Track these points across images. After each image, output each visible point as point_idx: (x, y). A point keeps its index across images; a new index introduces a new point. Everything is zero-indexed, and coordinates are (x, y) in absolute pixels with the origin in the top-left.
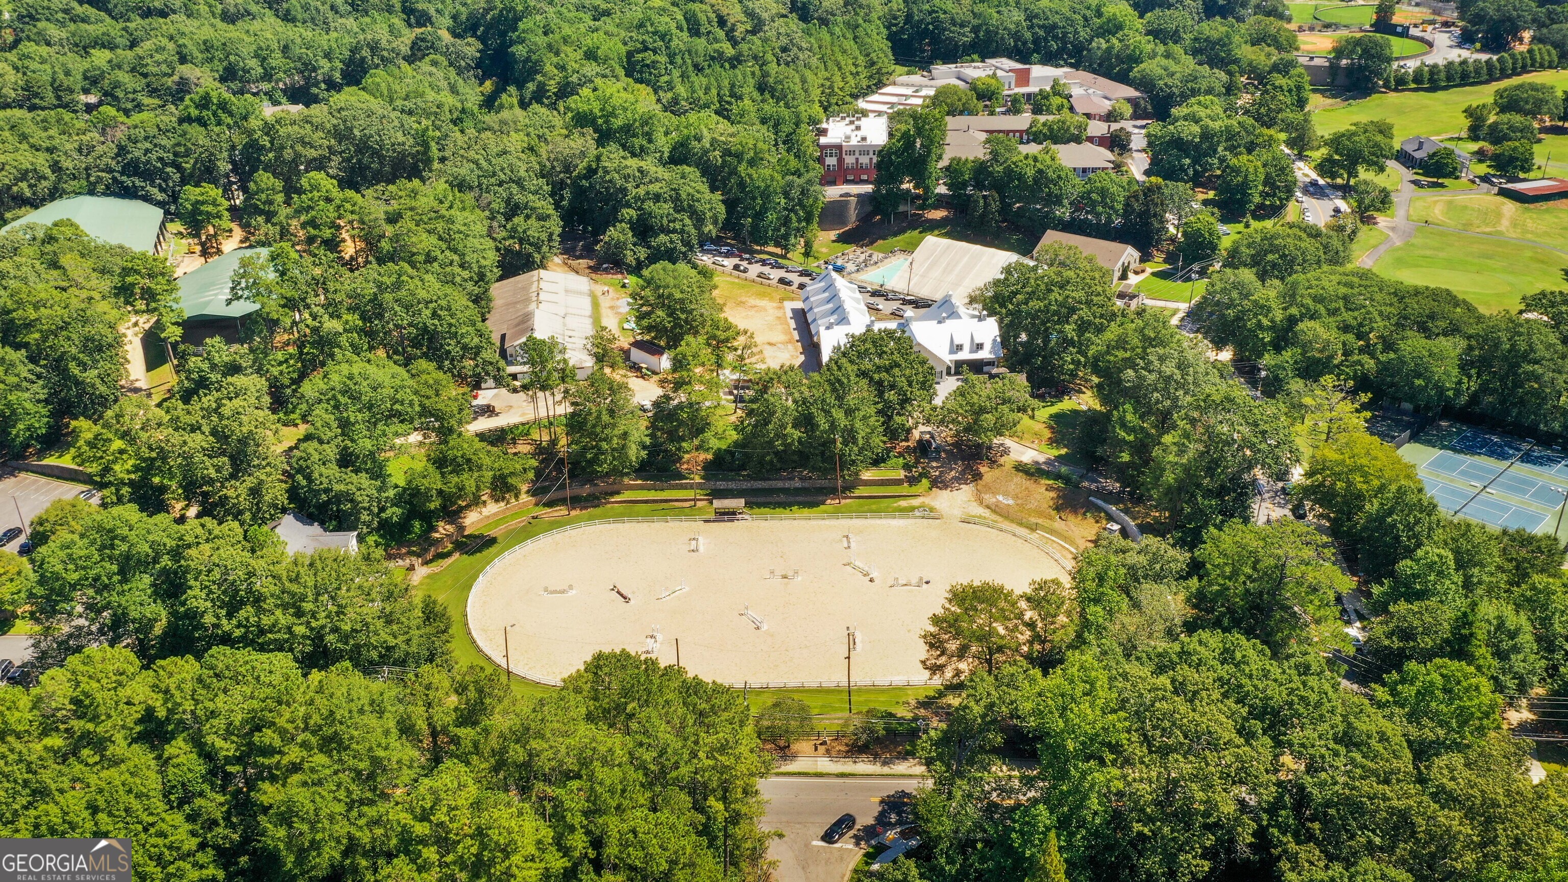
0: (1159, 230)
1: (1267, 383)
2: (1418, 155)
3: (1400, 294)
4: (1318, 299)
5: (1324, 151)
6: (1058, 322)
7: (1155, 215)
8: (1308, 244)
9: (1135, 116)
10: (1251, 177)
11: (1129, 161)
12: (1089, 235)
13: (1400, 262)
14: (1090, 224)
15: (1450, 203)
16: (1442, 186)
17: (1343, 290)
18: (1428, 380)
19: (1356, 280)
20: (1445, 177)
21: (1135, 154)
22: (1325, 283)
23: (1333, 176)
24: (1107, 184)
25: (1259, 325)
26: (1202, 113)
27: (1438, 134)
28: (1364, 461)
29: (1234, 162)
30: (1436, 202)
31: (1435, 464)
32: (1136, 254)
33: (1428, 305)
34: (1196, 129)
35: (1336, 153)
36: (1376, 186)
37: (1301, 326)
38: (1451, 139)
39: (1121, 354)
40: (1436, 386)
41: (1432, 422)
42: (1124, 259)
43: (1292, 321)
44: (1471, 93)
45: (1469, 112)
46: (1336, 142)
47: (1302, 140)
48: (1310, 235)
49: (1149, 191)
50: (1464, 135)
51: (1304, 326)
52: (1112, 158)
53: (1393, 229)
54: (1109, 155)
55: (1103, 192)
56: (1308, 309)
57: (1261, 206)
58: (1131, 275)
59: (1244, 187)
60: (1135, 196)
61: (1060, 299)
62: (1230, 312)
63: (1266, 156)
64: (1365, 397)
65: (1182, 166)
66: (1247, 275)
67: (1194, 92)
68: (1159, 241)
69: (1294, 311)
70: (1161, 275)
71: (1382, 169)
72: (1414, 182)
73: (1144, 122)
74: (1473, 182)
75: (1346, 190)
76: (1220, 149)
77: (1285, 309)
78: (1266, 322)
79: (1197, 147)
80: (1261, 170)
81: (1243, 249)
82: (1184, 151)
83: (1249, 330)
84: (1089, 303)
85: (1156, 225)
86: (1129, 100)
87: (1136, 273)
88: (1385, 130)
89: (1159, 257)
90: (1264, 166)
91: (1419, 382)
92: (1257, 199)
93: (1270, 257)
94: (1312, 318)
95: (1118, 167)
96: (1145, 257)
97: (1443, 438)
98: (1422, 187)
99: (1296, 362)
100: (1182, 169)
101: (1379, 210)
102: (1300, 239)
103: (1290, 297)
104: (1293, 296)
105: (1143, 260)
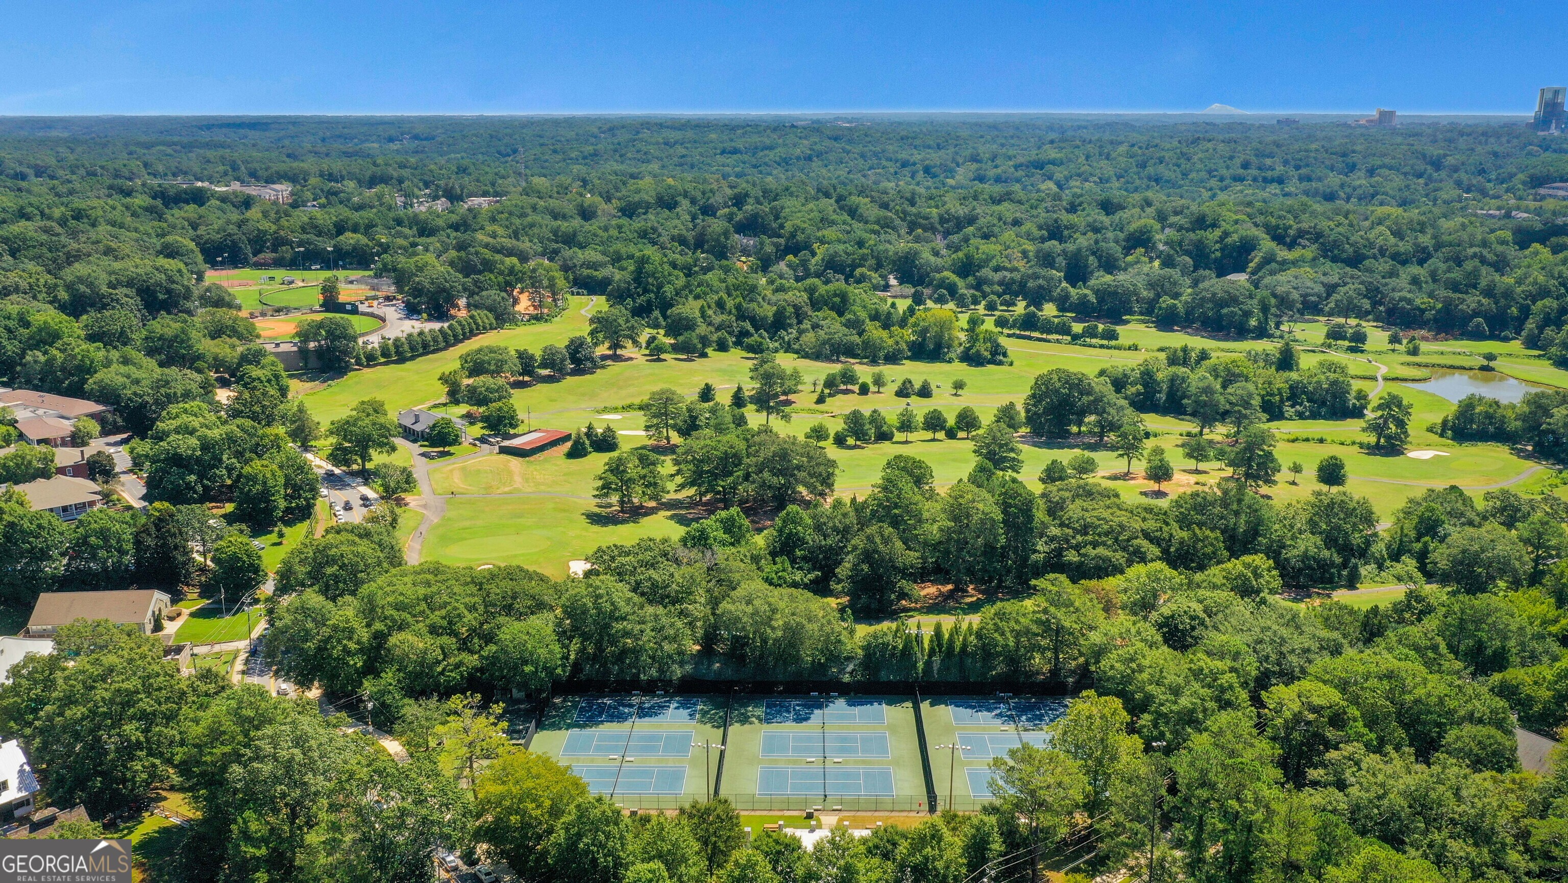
0: (185, 564)
1: (375, 713)
2: (418, 428)
3: (479, 583)
4: (399, 607)
5: (333, 440)
6: (113, 726)
7: (176, 547)
8: (364, 547)
9: (105, 433)
10: (271, 483)
11: (119, 488)
12: (96, 588)
13: (445, 540)
14: (95, 575)
15: (463, 469)
16: (448, 454)
17: (422, 591)
18: (536, 664)
19: (430, 577)
20: (450, 445)
21: (123, 478)
22: (401, 588)
23: (347, 463)
24: (105, 523)
25: (347, 651)
26: (195, 423)
27: (422, 403)
28: (530, 784)
29: (247, 470)
30: (451, 471)
31: (570, 748)
32: (166, 597)
33: (507, 586)
34: (193, 441)
35: (345, 439)
36: (396, 468)
37: (393, 640)
38: (436, 406)
39: (219, 750)
40: (545, 668)
41: (547, 703)
42: (152, 607)
43: (380, 638)
44: (436, 360)
45: (444, 379)
46: (342, 429)
47: (303, 431)
48: (360, 536)
49: (160, 522)
50: (444, 399)
51: (394, 640)
52: (98, 488)
53: (425, 506)
54: (95, 487)
55: (103, 534)
56: (394, 621)
57: (288, 510)
58: (166, 623)
59: (266, 495)
60: (147, 531)
61: (107, 695)
62: (310, 645)
63: (280, 458)
64: (498, 708)
65: (188, 484)
66: (313, 598)
67: (171, 399)
68: (188, 574)
69: (378, 626)
70: (201, 614)
71: (394, 449)
72: (423, 455)
73: (119, 437)
74: (475, 445)
75: (366, 476)
76: (225, 457)
77: (368, 625)
78: (352, 646)
79: (198, 460)
80: (279, 473)
81: (297, 568)
82: (186, 467)
83: (338, 659)
84: (148, 690)
85: (181, 559)
86: (92, 416)
87: (171, 619)
88: (377, 408)
89: (192, 593)
90: (281, 467)
91: (528, 669)
92: (282, 504)
93: (329, 570)
94: (401, 628)
95: (106, 497)
96: (177, 597)
97: (563, 717)
98: (432, 458)
99: (399, 681)
100: (189, 487)
101: (405, 491)
102: (354, 543)
103: (370, 611)
104: (372, 610)
105: (174, 602)
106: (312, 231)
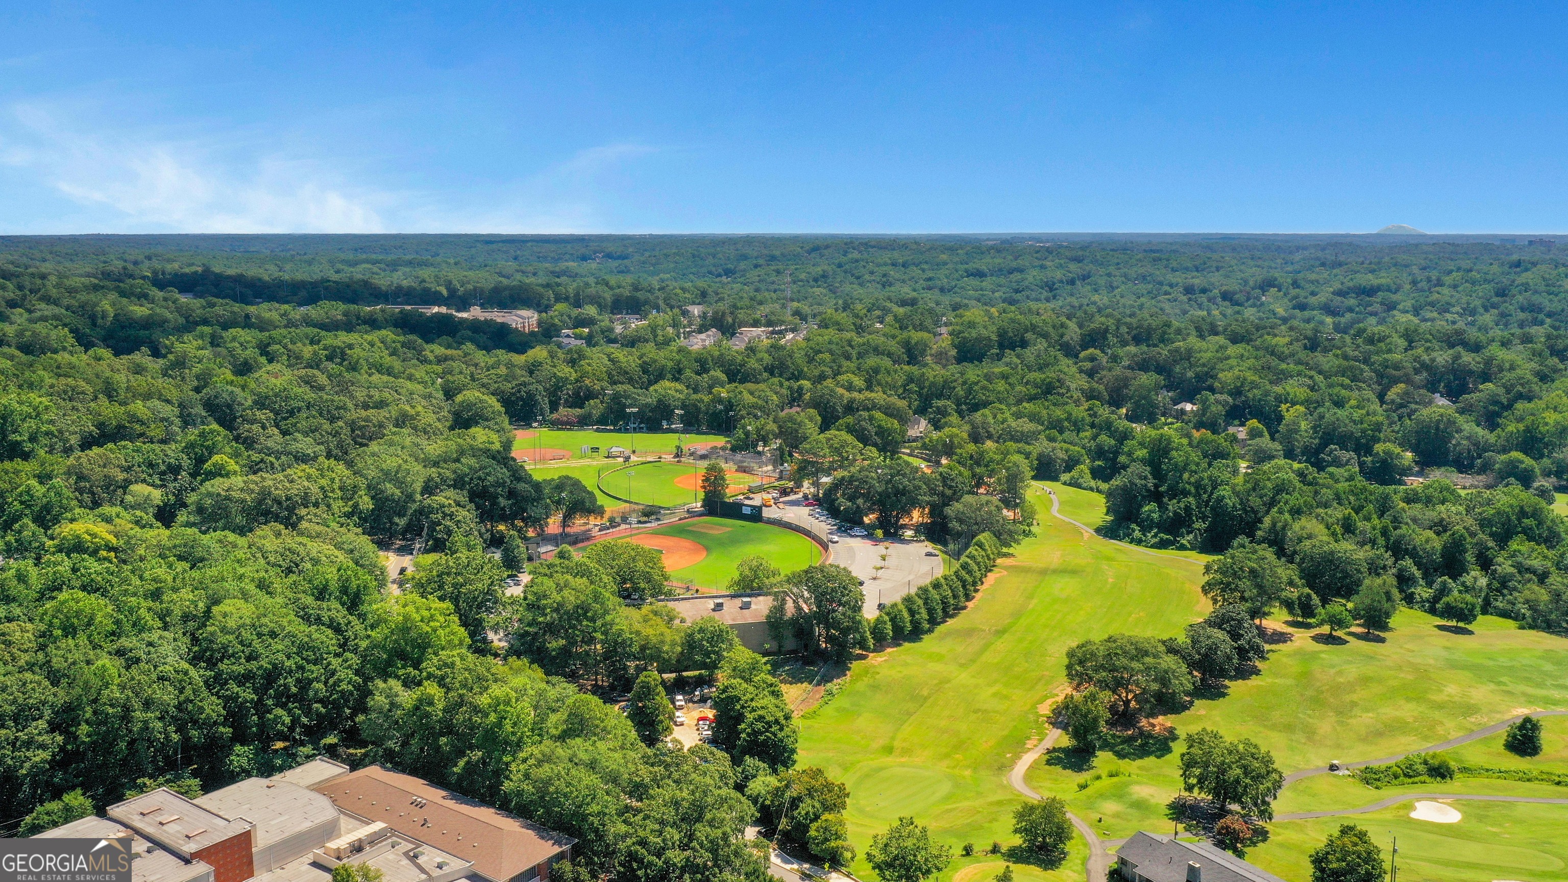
106: (621, 378)
